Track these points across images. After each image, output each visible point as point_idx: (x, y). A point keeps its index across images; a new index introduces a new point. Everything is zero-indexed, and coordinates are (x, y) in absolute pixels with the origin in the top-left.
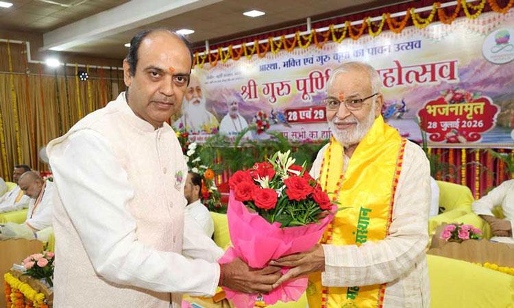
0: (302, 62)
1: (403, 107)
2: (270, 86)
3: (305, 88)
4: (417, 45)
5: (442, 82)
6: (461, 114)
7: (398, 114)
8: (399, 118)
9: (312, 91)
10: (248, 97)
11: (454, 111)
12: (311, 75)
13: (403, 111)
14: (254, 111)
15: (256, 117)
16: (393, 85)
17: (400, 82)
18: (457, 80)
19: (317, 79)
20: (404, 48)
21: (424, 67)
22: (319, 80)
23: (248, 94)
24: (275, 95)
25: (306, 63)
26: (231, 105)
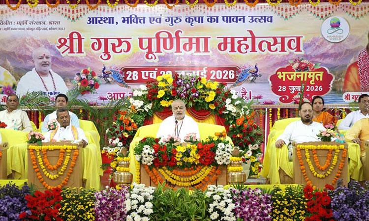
0: (147, 20)
1: (257, 72)
2: (103, 41)
3: (150, 47)
4: (269, 20)
5: (290, 53)
6: (305, 80)
7: (252, 78)
8: (252, 81)
9: (159, 51)
10: (69, 51)
11: (300, 77)
12: (158, 35)
13: (256, 76)
14: (77, 68)
15: (79, 74)
16: (246, 52)
17: (254, 50)
18: (303, 53)
19: (165, 39)
20: (257, 20)
21: (275, 39)
22: (168, 40)
23: (69, 48)
24: (109, 51)
25: (152, 22)
26: (40, 59)
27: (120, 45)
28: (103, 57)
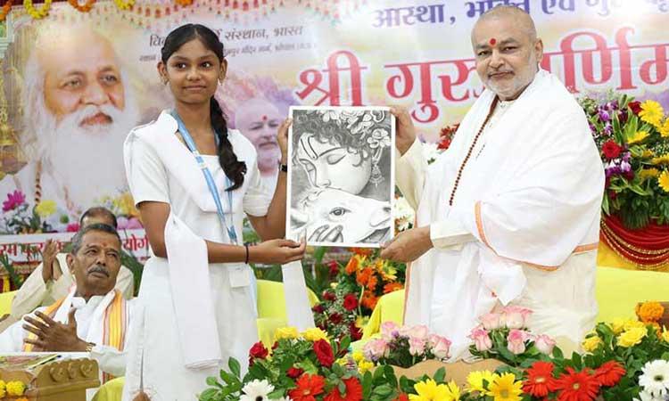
0: (536, 4)
2: (416, 72)
12: (567, 43)
19: (587, 55)
22: (597, 57)
23: (327, 95)
24: (433, 98)
25: (549, 10)
26: (256, 128)
27: (462, 79)
28: (419, 114)
